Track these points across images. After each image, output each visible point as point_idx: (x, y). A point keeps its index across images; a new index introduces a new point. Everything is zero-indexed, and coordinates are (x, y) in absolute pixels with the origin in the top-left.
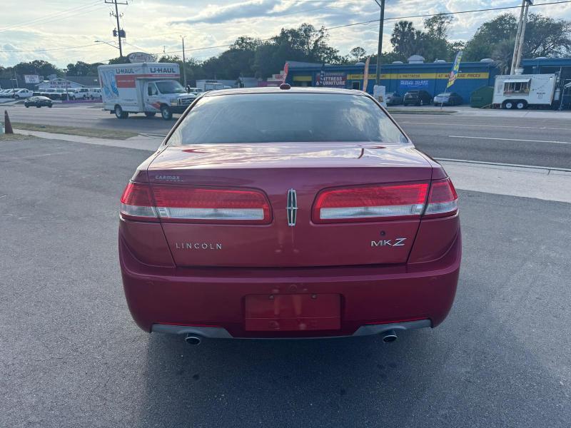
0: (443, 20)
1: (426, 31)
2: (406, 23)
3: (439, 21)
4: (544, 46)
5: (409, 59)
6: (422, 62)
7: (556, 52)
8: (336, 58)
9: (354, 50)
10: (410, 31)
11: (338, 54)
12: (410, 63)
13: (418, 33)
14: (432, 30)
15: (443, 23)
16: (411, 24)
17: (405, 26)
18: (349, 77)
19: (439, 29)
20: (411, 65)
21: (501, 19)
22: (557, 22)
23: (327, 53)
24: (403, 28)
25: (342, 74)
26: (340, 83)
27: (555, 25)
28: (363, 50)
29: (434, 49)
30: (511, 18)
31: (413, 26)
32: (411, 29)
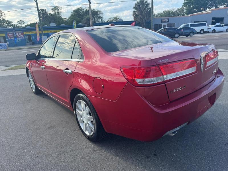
0: (58, 9)
1: (53, 13)
2: (43, 10)
3: (57, 9)
4: (94, 19)
5: (50, 24)
6: (56, 26)
7: (99, 21)
8: (12, 25)
9: (19, 22)
10: (46, 13)
11: (13, 23)
12: (51, 26)
13: (50, 14)
14: (55, 13)
15: (59, 10)
16: (45, 10)
17: (43, 11)
18: (25, 33)
19: (58, 12)
20: (51, 27)
21: (79, 9)
22: (96, 10)
23: (7, 23)
24: (43, 12)
25: (21, 32)
26: (21, 36)
27: (96, 12)
28: (23, 21)
29: (58, 20)
30: (82, 9)
31: (46, 11)
32: (46, 12)
